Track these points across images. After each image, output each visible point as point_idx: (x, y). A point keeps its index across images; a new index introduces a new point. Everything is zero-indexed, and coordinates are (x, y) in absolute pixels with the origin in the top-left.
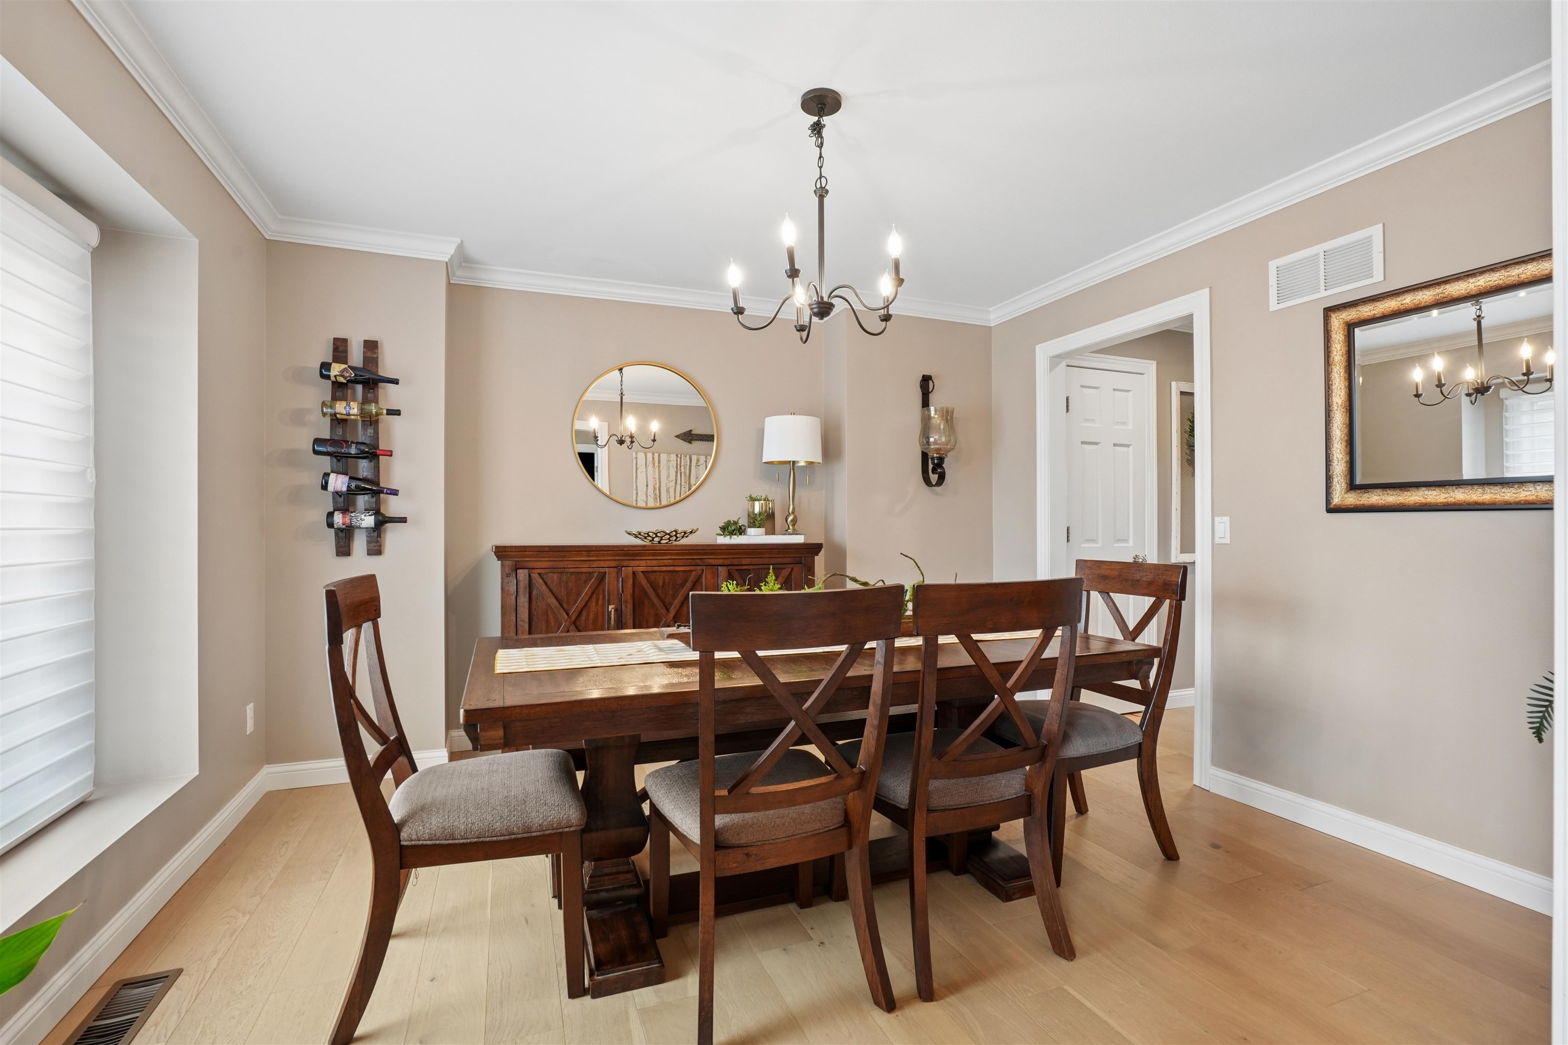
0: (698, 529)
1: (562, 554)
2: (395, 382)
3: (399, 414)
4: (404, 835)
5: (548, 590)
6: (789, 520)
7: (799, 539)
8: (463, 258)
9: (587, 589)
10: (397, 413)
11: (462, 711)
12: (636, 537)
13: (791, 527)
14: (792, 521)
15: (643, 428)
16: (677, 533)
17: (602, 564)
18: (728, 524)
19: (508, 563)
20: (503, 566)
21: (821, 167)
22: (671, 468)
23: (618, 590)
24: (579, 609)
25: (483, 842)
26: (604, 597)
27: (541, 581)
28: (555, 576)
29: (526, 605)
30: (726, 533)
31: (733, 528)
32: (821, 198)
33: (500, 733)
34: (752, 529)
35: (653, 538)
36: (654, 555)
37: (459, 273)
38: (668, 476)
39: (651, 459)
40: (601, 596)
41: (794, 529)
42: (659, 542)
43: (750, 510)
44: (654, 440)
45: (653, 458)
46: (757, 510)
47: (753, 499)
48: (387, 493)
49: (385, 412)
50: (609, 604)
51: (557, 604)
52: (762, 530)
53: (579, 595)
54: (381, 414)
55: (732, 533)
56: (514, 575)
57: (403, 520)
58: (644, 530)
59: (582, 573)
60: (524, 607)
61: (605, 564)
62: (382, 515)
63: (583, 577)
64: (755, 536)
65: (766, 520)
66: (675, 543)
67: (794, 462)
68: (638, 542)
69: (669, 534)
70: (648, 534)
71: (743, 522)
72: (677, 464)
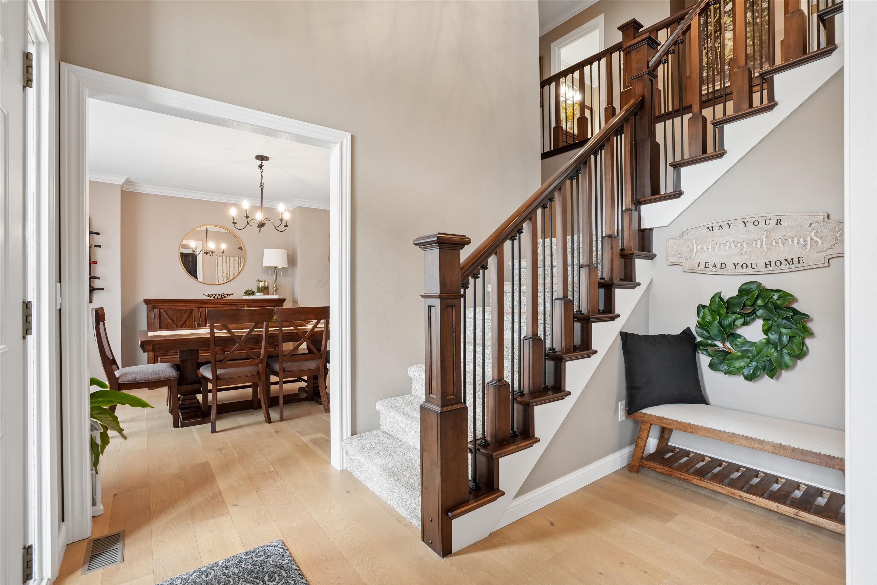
0: (234, 293)
1: (174, 302)
2: (98, 234)
3: (100, 247)
4: (120, 380)
5: (168, 317)
6: (274, 289)
7: (276, 297)
8: (128, 182)
9: (185, 317)
10: (99, 246)
11: (140, 341)
12: (207, 296)
13: (275, 292)
14: (275, 290)
15: (218, 248)
16: (224, 295)
17: (192, 306)
18: (248, 291)
19: (150, 306)
20: (148, 307)
21: (262, 179)
22: (236, 264)
23: (198, 316)
24: (182, 324)
25: (145, 382)
26: (193, 319)
27: (165, 313)
28: (171, 311)
29: (158, 322)
30: (247, 295)
31: (249, 293)
32: (262, 189)
33: (151, 347)
34: (258, 293)
35: (214, 297)
36: (214, 303)
37: (125, 186)
38: (234, 268)
39: (225, 260)
40: (191, 319)
41: (276, 293)
42: (217, 298)
43: (258, 286)
44: (223, 253)
45: (226, 259)
46: (261, 286)
47: (259, 281)
48: (95, 278)
49: (93, 246)
50: (195, 322)
51: (172, 322)
52: (262, 293)
53: (181, 319)
54: (92, 247)
55: (249, 295)
56: (153, 311)
57: (102, 289)
58: (210, 293)
59: (183, 310)
60: (157, 323)
61: (193, 306)
62: (92, 287)
63: (184, 312)
64: (259, 296)
65: (265, 289)
66: (224, 298)
67: (276, 267)
68: (208, 298)
69: (221, 295)
70: (212, 295)
71: (254, 290)
72: (239, 262)
